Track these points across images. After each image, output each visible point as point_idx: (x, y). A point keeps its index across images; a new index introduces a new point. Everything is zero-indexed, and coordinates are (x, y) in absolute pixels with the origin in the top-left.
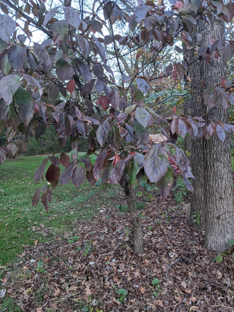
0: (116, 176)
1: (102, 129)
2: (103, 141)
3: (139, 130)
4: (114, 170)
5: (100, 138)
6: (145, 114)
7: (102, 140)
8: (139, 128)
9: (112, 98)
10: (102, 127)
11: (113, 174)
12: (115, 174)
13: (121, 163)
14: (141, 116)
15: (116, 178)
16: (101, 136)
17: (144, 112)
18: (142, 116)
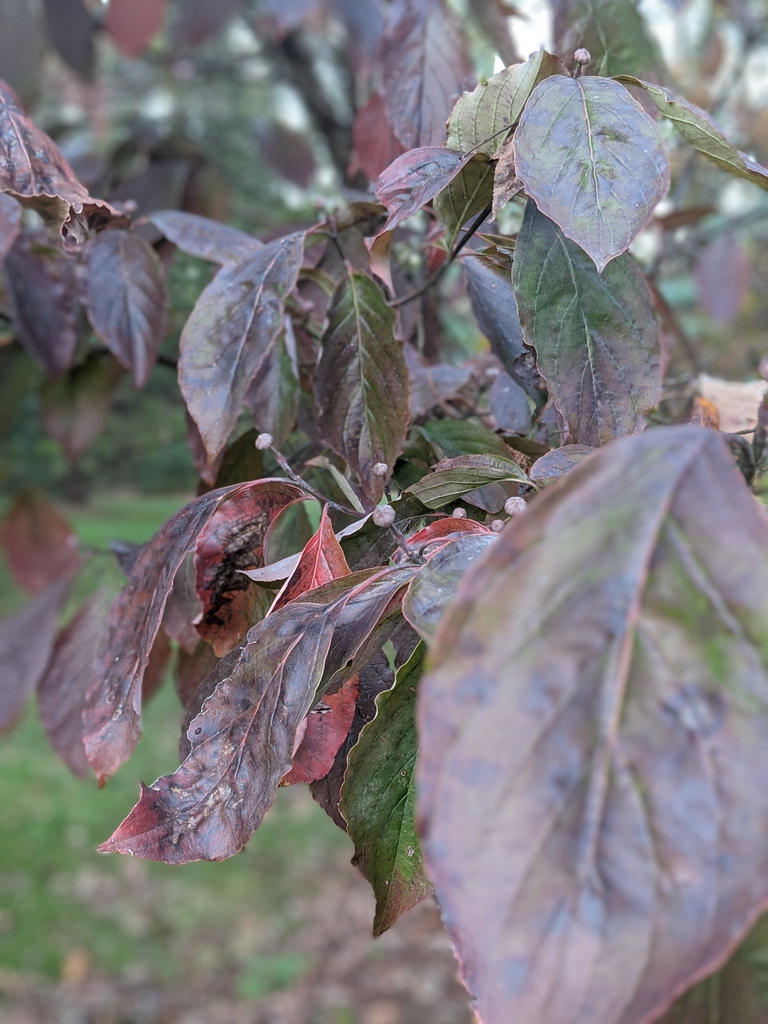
0: (234, 766)
1: (238, 294)
2: (232, 403)
3: (563, 310)
4: (227, 702)
5: (208, 374)
6: (618, 138)
7: (224, 391)
8: (566, 287)
9: (402, 71)
10: (241, 278)
11: (212, 749)
12: (228, 750)
13: (298, 629)
14: (581, 153)
15: (224, 792)
16: (226, 356)
17: (609, 120)
18: (590, 153)
